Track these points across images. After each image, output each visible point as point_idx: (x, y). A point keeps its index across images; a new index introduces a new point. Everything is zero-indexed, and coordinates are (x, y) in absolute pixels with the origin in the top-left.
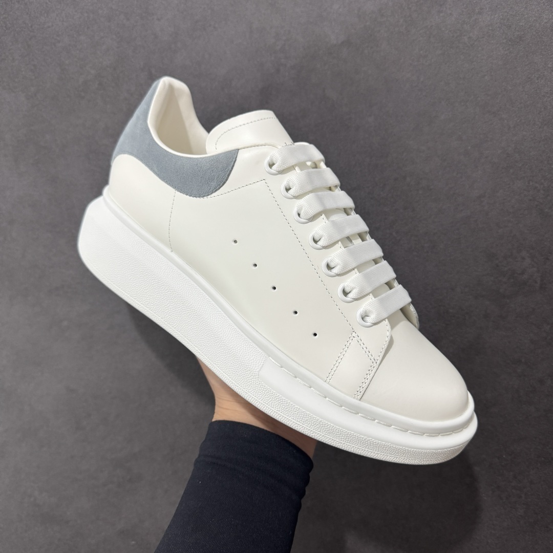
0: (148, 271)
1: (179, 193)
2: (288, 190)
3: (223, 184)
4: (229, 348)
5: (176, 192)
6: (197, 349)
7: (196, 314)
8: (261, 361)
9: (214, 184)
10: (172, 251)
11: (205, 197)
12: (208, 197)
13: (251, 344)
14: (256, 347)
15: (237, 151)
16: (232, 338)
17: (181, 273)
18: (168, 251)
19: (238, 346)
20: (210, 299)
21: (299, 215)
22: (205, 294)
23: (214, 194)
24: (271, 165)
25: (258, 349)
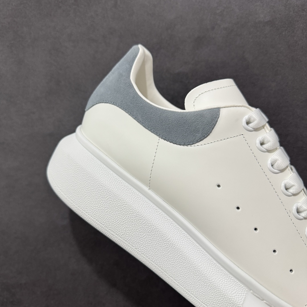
0: (127, 206)
1: (163, 140)
2: (262, 144)
3: (207, 136)
4: (211, 282)
5: (160, 139)
6: (172, 279)
7: (174, 248)
8: (243, 294)
9: (199, 135)
10: (150, 189)
11: (189, 146)
12: (192, 146)
13: (232, 279)
14: (237, 281)
15: (218, 109)
16: (213, 273)
17: (157, 208)
18: (146, 189)
19: (219, 280)
20: (186, 234)
21: (272, 166)
22: (181, 229)
23: (197, 144)
24: (248, 123)
25: (239, 283)
